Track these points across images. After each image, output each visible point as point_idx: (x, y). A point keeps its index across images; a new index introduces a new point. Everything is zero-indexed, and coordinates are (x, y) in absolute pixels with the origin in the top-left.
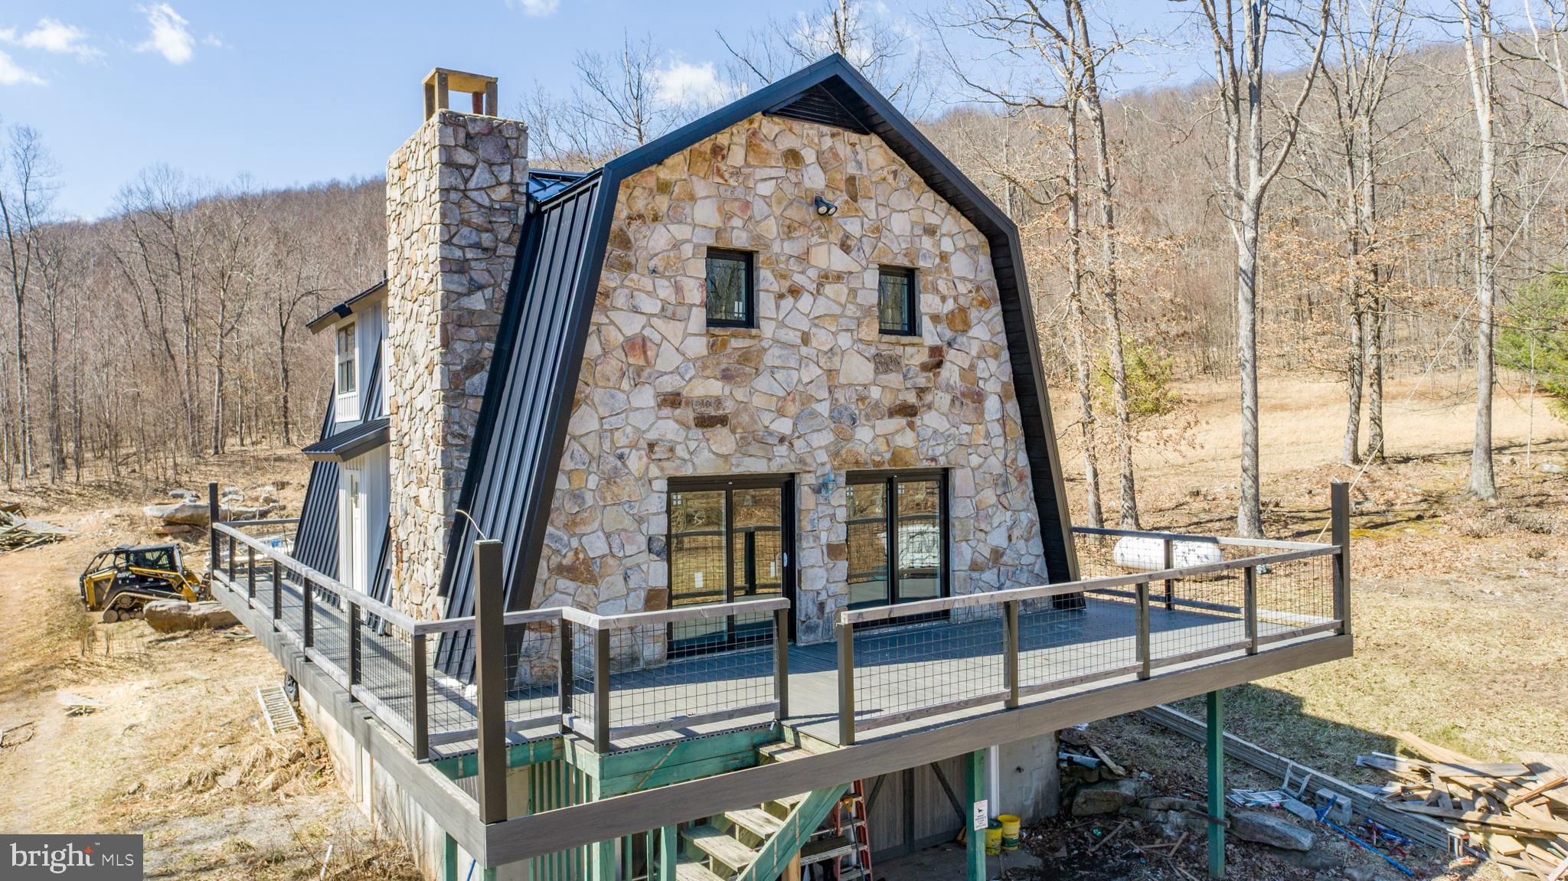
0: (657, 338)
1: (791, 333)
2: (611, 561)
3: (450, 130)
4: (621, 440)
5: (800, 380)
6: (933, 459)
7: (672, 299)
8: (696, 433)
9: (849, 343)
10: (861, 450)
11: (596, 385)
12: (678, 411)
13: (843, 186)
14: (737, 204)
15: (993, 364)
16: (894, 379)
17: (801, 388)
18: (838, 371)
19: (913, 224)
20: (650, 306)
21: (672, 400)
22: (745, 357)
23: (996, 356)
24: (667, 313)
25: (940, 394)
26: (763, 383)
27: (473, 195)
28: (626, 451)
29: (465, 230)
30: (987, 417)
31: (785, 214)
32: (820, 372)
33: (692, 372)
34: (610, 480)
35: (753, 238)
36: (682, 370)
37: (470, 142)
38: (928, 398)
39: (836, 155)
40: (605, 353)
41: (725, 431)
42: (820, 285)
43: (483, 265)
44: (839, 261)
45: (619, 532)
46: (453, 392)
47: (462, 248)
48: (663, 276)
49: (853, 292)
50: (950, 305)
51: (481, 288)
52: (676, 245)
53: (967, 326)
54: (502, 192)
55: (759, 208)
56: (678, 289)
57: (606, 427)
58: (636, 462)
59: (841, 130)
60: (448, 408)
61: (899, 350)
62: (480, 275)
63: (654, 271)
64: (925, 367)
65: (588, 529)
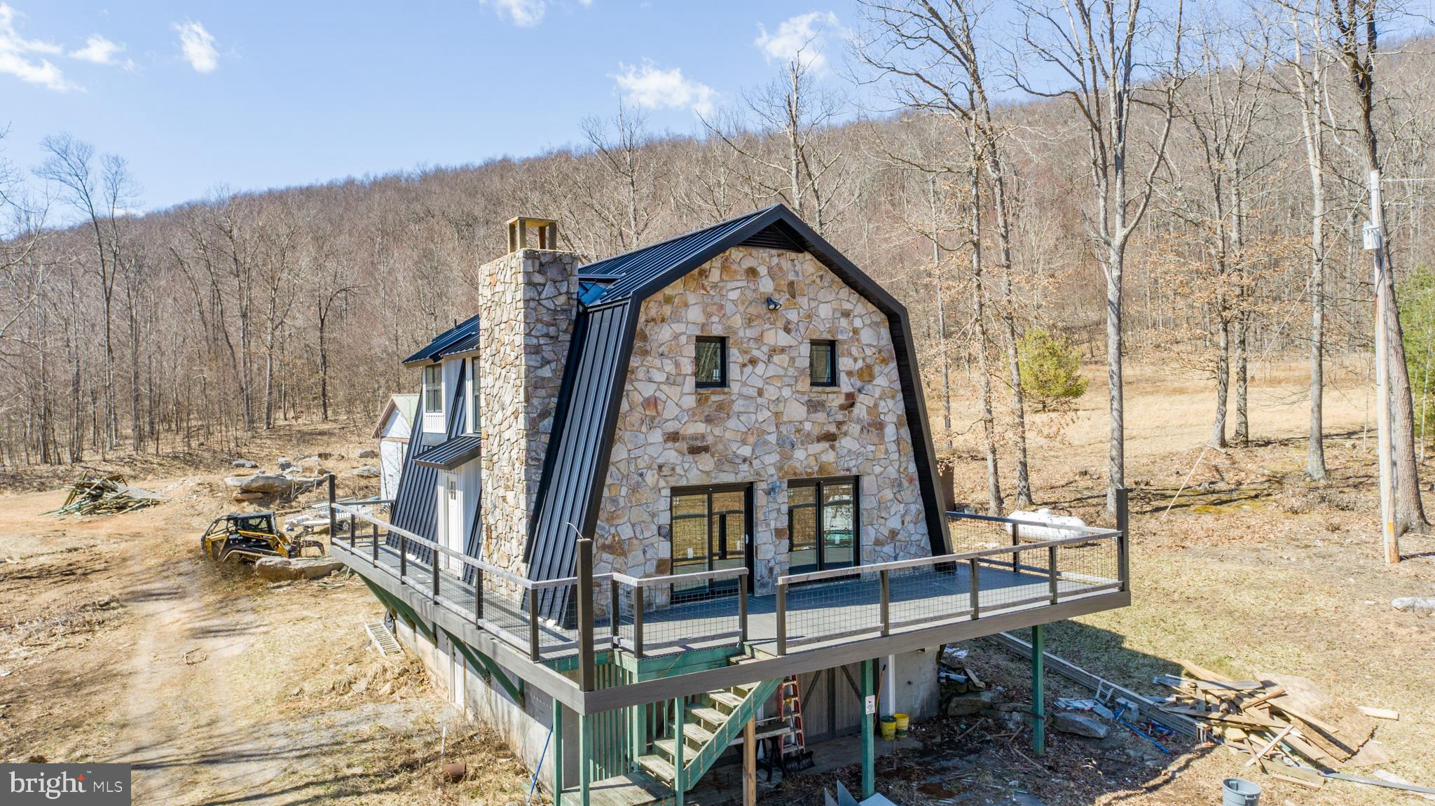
0: (663, 397)
1: (751, 389)
2: (635, 542)
3: (530, 262)
4: (642, 464)
5: (756, 420)
6: (848, 470)
7: (674, 372)
8: (689, 458)
9: (790, 394)
10: (798, 465)
11: (626, 430)
12: (677, 444)
13: (785, 289)
14: (715, 307)
15: (890, 403)
16: (820, 416)
17: (757, 425)
18: (782, 413)
19: (834, 310)
20: (659, 377)
21: (673, 437)
22: (721, 407)
23: (893, 397)
24: (670, 381)
25: (853, 425)
26: (732, 423)
27: (544, 302)
28: (645, 471)
29: (539, 326)
30: (886, 440)
31: (747, 311)
32: (770, 414)
33: (686, 418)
34: (634, 490)
35: (725, 329)
36: (680, 417)
37: (542, 269)
38: (845, 428)
39: (781, 269)
40: (631, 409)
41: (708, 456)
42: (770, 356)
43: (550, 348)
44: (783, 339)
45: (640, 523)
46: (532, 431)
47: (537, 337)
48: (667, 357)
49: (792, 359)
50: (860, 364)
51: (549, 362)
52: (676, 337)
53: (872, 377)
54: (562, 299)
55: (730, 308)
56: (677, 365)
57: (632, 456)
58: (651, 478)
59: (784, 251)
60: (529, 441)
61: (824, 397)
62: (548, 354)
63: (662, 355)
64: (842, 407)
65: (622, 521)
